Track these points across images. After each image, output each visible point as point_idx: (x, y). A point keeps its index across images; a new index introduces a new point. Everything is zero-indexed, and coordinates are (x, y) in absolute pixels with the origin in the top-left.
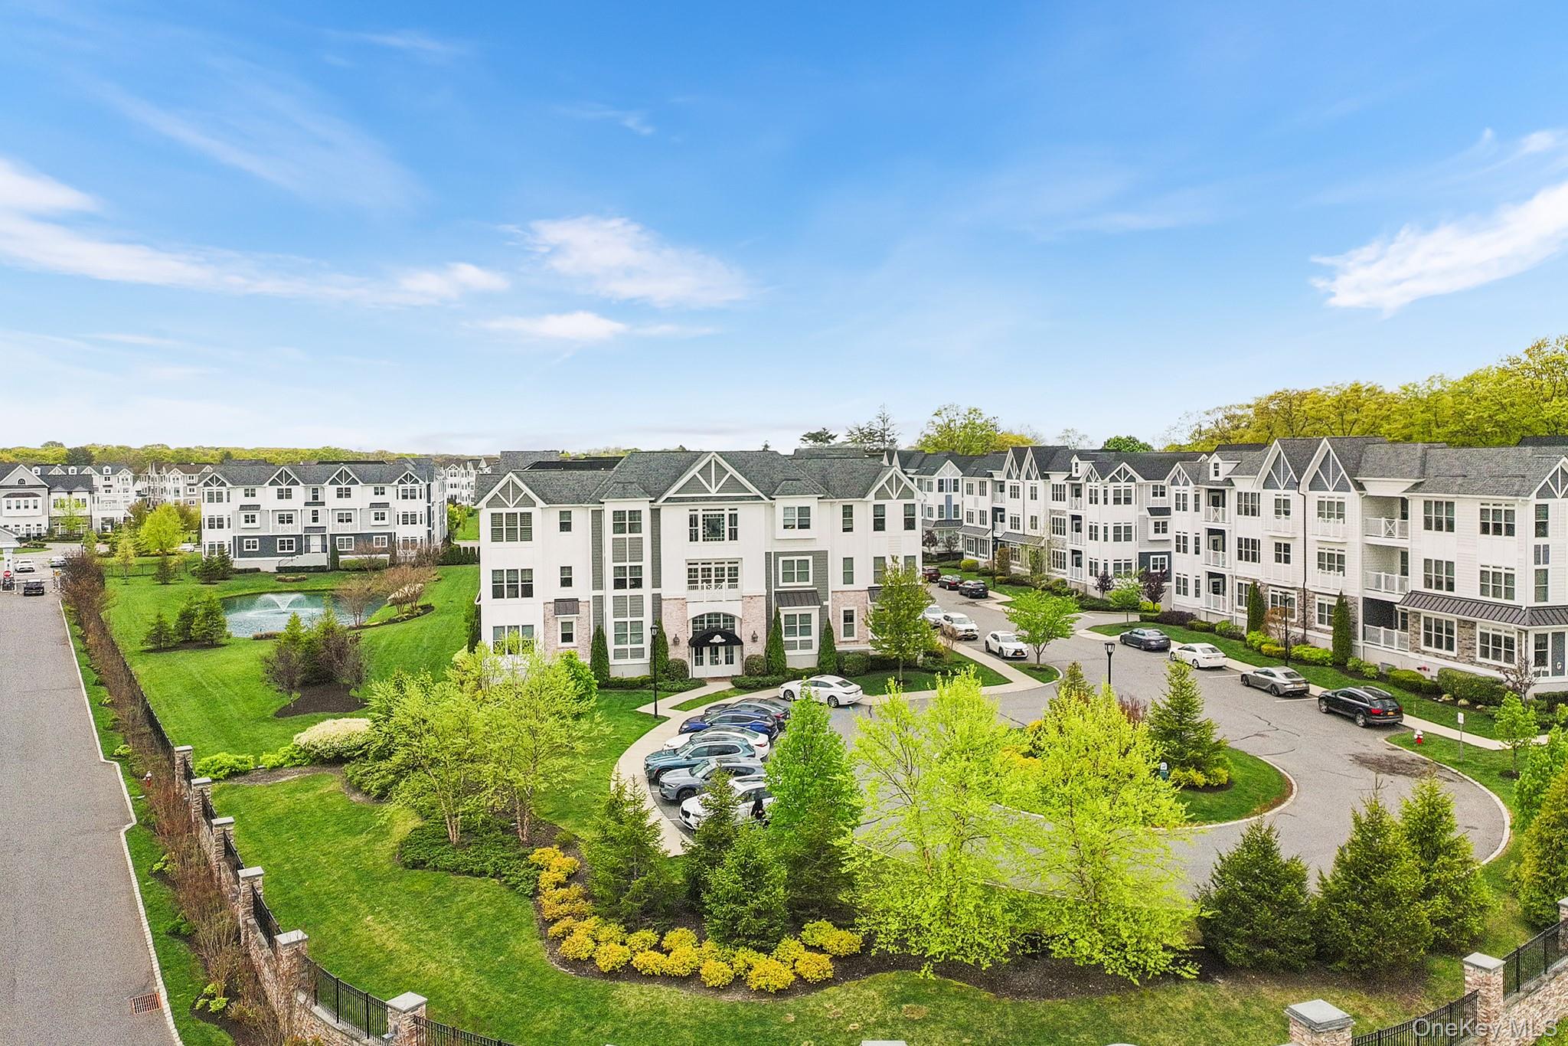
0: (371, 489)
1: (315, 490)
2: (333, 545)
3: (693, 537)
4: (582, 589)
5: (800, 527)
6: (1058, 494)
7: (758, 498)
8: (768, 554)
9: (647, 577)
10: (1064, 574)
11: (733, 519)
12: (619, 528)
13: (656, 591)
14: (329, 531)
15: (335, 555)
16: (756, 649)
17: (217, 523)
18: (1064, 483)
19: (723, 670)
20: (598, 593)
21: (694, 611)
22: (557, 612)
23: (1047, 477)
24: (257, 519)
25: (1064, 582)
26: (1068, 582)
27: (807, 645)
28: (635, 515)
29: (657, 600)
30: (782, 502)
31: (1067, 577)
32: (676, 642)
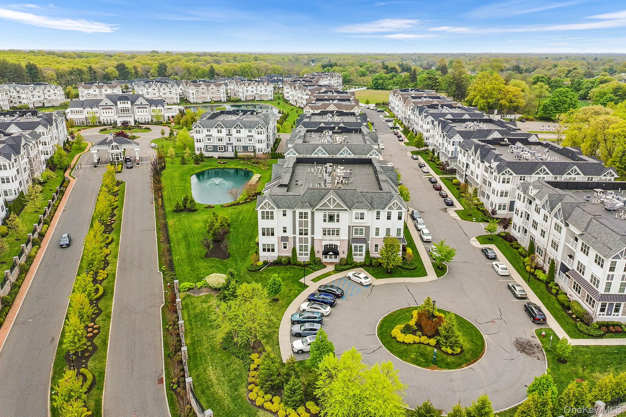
0: (247, 130)
1: (229, 130)
2: (236, 150)
3: (325, 221)
4: (289, 234)
5: (361, 219)
6: (486, 170)
7: (346, 210)
8: (349, 227)
9: (309, 232)
11: (338, 216)
12: (301, 217)
13: (313, 236)
14: (234, 145)
15: (236, 152)
16: (345, 256)
17: (199, 141)
19: (333, 260)
20: (294, 235)
21: (324, 243)
22: (282, 241)
23: (483, 162)
24: (211, 139)
27: (361, 255)
28: (306, 213)
29: (313, 239)
30: (354, 211)
31: (484, 202)
32: (318, 252)
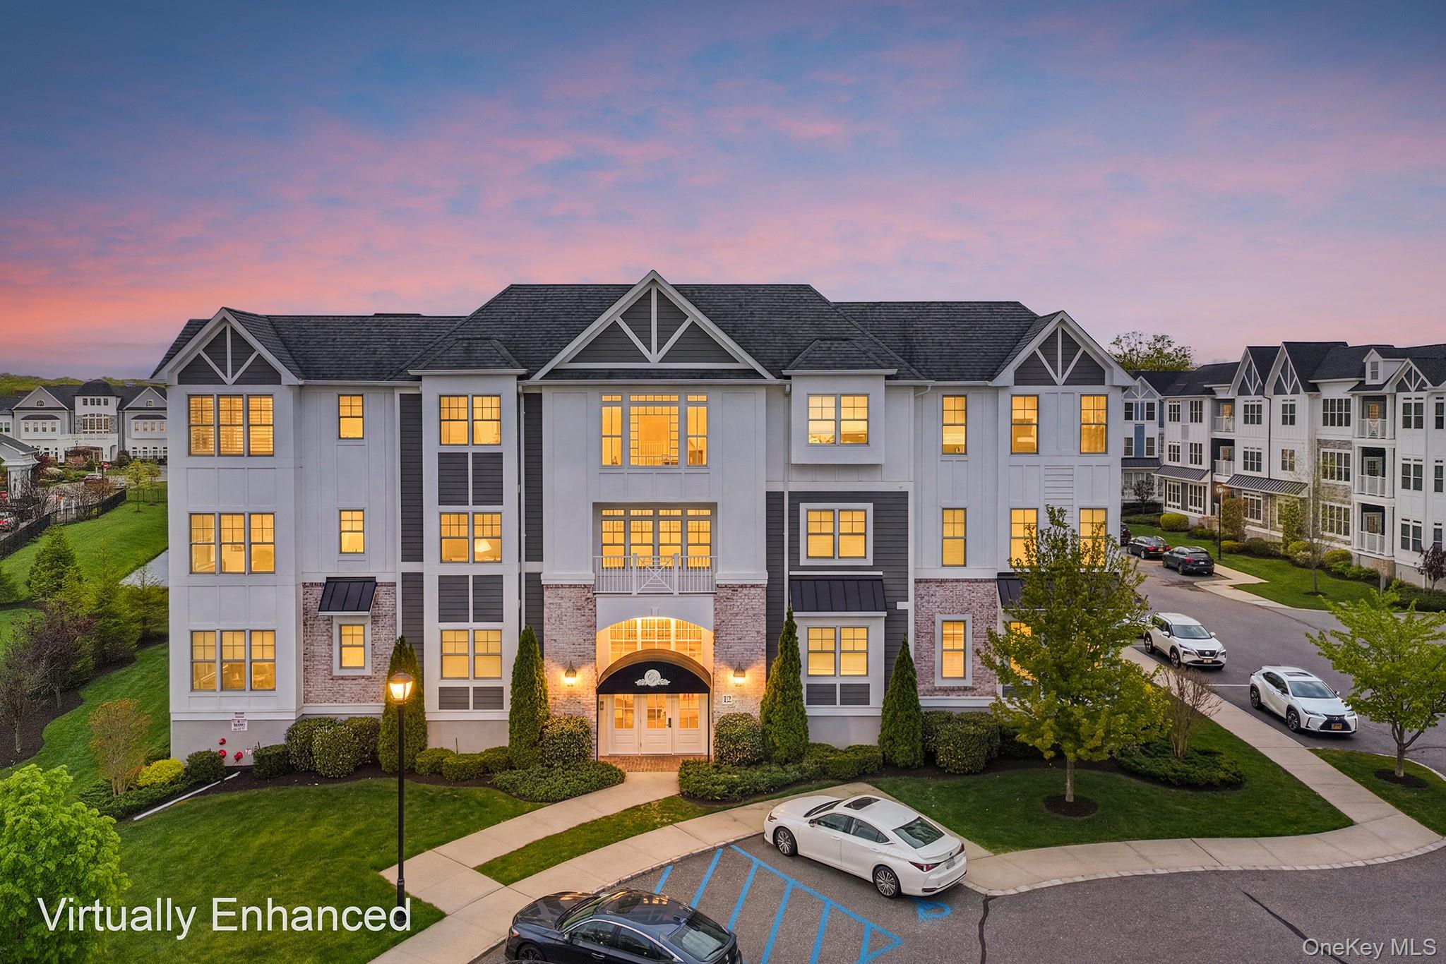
6: (1336, 414)
7: (753, 373)
8: (773, 500)
9: (511, 536)
10: (1348, 543)
13: (532, 567)
18: (1348, 396)
19: (674, 739)
20: (412, 567)
23: (1314, 388)
25: (1347, 557)
26: (1355, 557)
27: (857, 694)
29: (534, 587)
30: (805, 385)
31: (1353, 549)
